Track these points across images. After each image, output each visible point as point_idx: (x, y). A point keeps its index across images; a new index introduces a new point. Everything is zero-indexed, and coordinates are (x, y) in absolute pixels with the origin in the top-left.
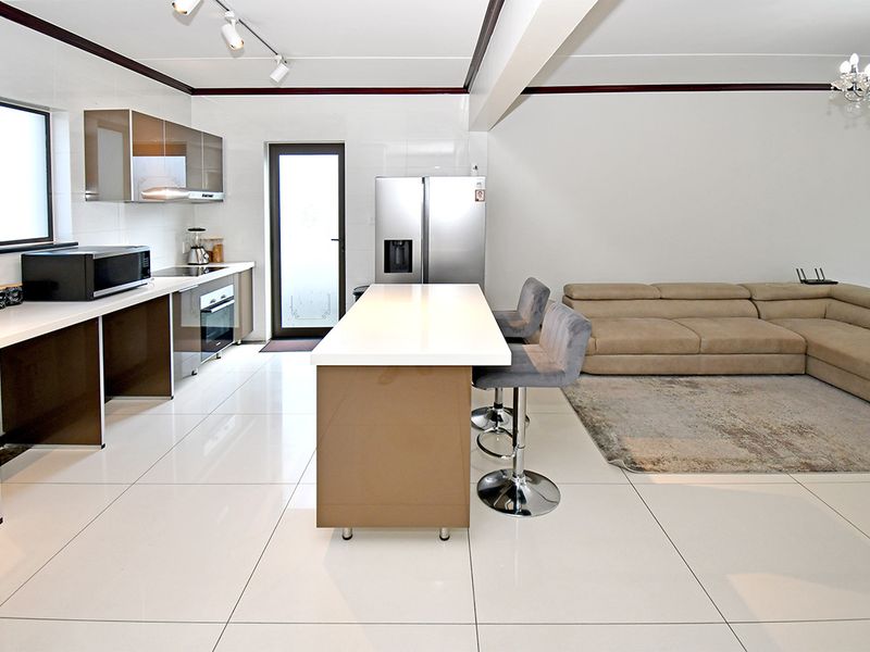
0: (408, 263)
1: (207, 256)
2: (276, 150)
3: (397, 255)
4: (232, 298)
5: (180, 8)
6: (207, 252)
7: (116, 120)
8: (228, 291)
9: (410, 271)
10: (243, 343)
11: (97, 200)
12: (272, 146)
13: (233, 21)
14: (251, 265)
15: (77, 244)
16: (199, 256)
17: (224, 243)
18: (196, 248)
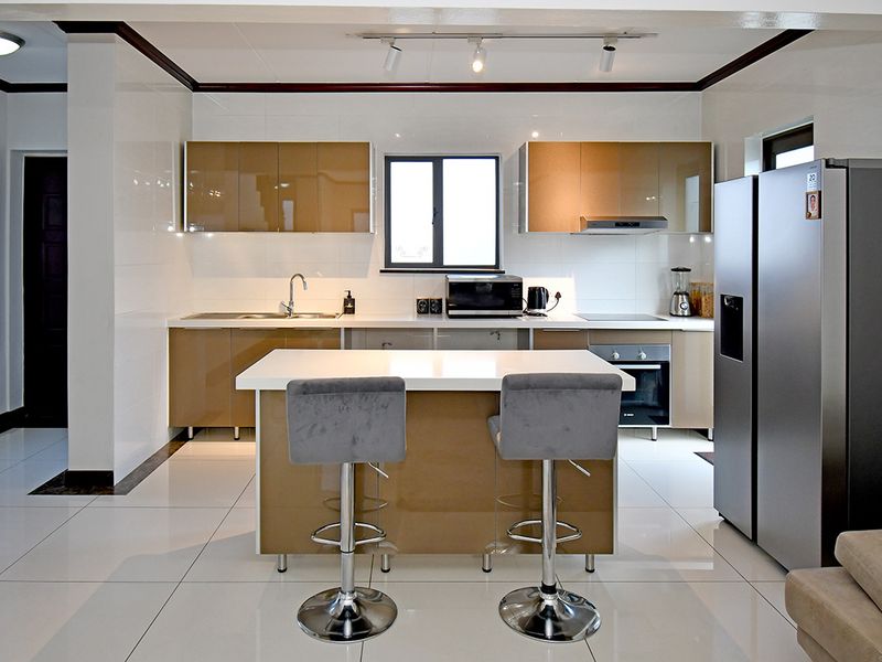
1: (685, 305)
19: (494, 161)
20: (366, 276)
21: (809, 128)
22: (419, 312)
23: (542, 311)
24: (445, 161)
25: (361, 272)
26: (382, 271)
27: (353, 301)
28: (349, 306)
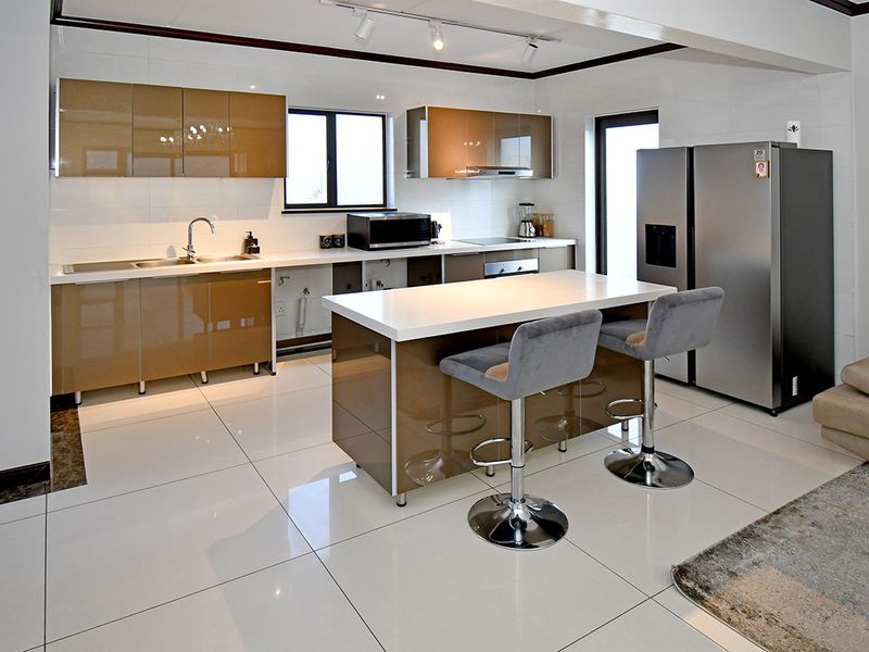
1: (532, 229)
2: (602, 123)
8: (530, 264)
9: (674, 266)
11: (415, 178)
14: (572, 242)
15: (396, 210)
17: (555, 219)
18: (525, 222)
19: (381, 118)
20: (267, 217)
21: (655, 113)
22: (322, 247)
23: (435, 240)
24: (338, 116)
25: (263, 214)
26: (283, 213)
27: (256, 241)
28: (254, 246)
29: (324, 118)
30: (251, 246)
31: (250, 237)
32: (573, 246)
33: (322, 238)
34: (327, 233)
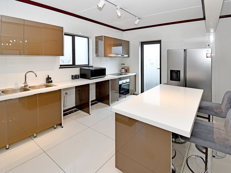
0: (179, 78)
1: (125, 71)
2: (143, 44)
3: (174, 75)
4: (129, 82)
5: (99, 6)
6: (125, 70)
7: (101, 38)
8: (128, 80)
9: (180, 81)
10: (133, 94)
11: (98, 56)
12: (142, 43)
13: (119, 9)
14: (135, 74)
15: (93, 66)
16: (123, 70)
17: (130, 68)
18: (123, 69)
19: (87, 39)
20: (54, 70)
22: (73, 79)
25: (53, 68)
27: (50, 78)
28: (50, 80)
29: (71, 37)
30: (49, 80)
31: (48, 77)
32: (136, 75)
33: (72, 76)
34: (74, 74)
